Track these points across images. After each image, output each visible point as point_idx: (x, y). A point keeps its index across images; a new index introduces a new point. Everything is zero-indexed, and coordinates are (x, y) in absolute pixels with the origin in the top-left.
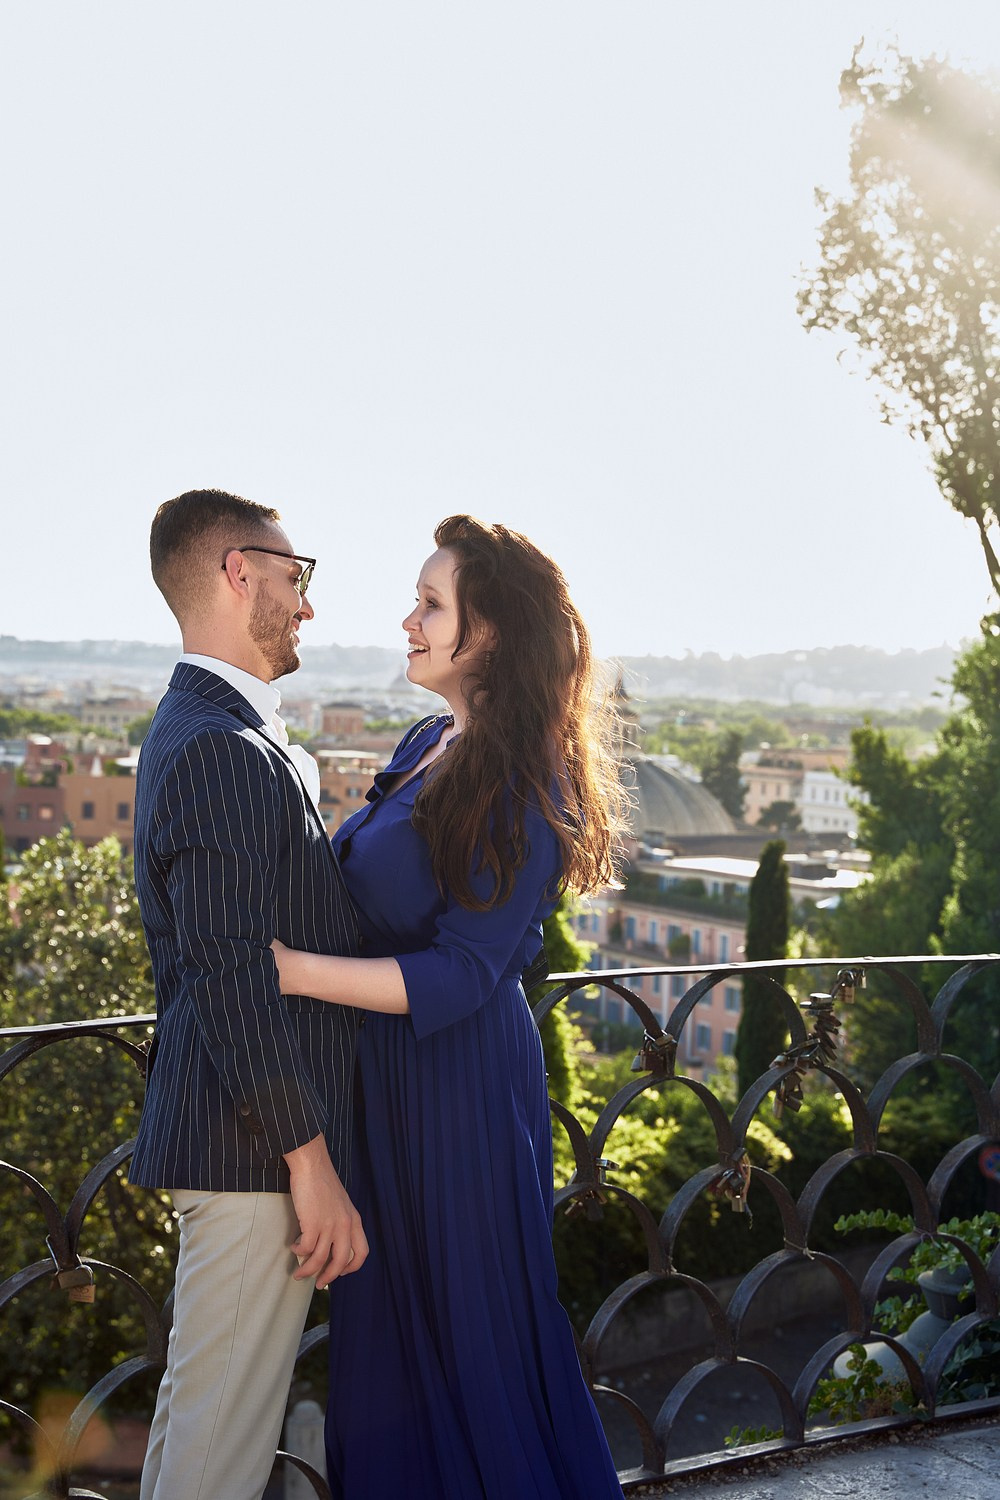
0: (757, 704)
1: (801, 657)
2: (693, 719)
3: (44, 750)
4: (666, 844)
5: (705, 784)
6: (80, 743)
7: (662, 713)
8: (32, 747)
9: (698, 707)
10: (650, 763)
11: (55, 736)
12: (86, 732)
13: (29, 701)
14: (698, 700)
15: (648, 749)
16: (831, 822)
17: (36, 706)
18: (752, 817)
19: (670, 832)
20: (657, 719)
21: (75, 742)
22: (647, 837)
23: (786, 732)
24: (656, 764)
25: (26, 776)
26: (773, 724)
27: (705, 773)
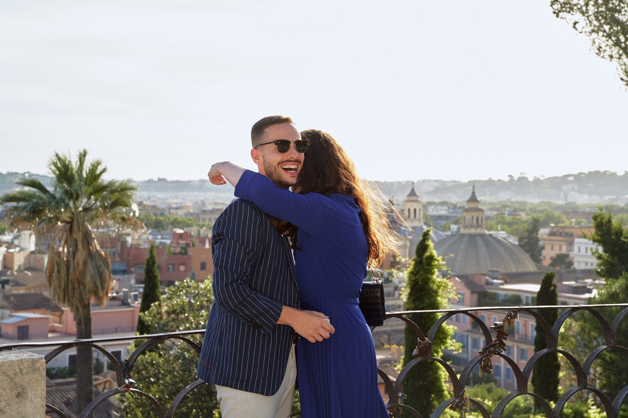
0: (548, 203)
1: (571, 178)
2: (514, 212)
3: (181, 236)
4: (500, 277)
5: (520, 245)
6: (199, 232)
7: (498, 210)
8: (175, 234)
9: (516, 206)
10: (491, 235)
11: (186, 229)
12: (202, 227)
13: (173, 212)
14: (516, 202)
15: (490, 229)
16: (589, 264)
17: (177, 214)
18: (546, 262)
19: (502, 270)
20: (495, 213)
21: (196, 232)
22: (490, 273)
23: (564, 217)
24: (494, 235)
25: (172, 249)
26: (557, 214)
27: (520, 240)
